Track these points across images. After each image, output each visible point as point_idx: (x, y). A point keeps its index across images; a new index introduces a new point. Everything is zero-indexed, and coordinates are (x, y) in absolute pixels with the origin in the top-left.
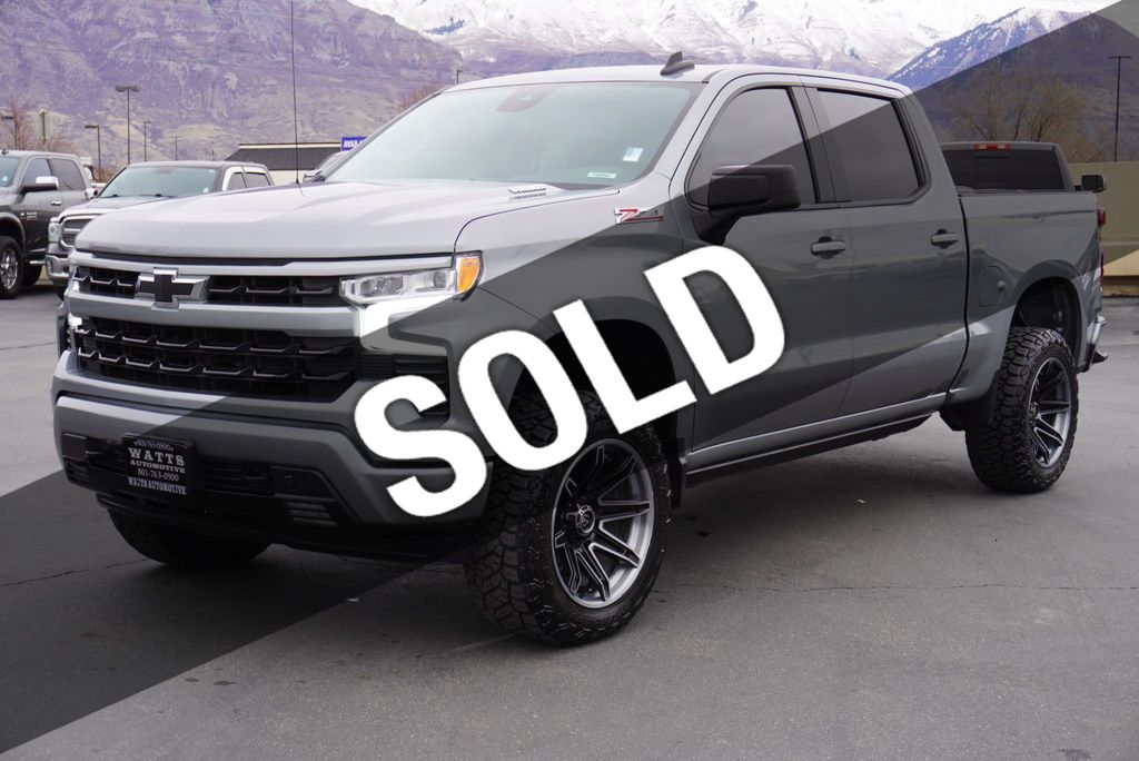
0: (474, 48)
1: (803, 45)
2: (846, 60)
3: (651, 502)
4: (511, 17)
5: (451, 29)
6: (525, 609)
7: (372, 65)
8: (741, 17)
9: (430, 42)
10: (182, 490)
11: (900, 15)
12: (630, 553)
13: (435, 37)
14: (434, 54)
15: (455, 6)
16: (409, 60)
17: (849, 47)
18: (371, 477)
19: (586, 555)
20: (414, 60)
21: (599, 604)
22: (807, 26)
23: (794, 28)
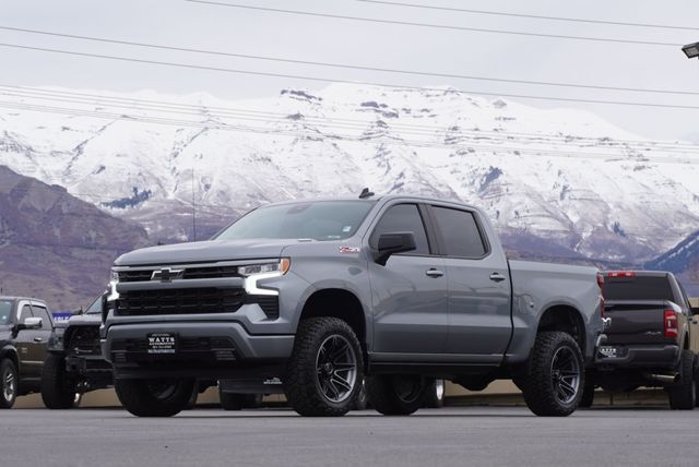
0: (162, 224)
1: (557, 218)
2: (609, 237)
3: (355, 364)
4: (207, 187)
5: (133, 202)
7: (37, 244)
8: (483, 187)
9: (110, 216)
10: (173, 351)
11: (672, 184)
12: (347, 384)
13: (115, 211)
14: (113, 230)
15: (140, 174)
16: (84, 238)
17: (612, 223)
18: (249, 339)
19: (330, 383)
20: (90, 239)
21: (335, 401)
22: (562, 197)
23: (546, 199)
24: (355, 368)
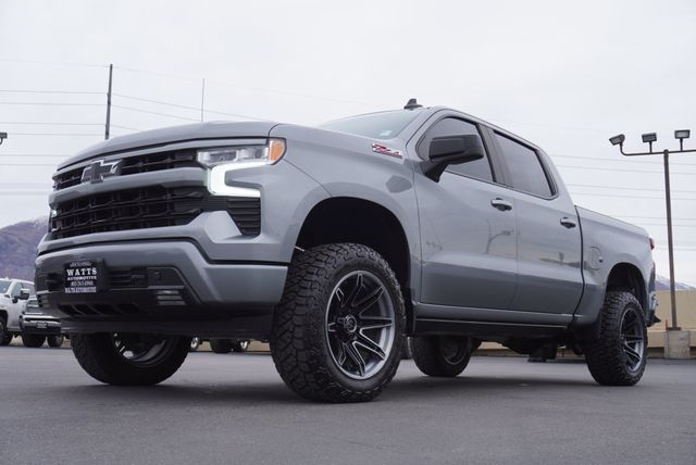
3: (392, 319)
6: (307, 369)
10: (94, 290)
12: (379, 350)
18: (207, 270)
19: (351, 348)
21: (358, 377)
24: (393, 324)
